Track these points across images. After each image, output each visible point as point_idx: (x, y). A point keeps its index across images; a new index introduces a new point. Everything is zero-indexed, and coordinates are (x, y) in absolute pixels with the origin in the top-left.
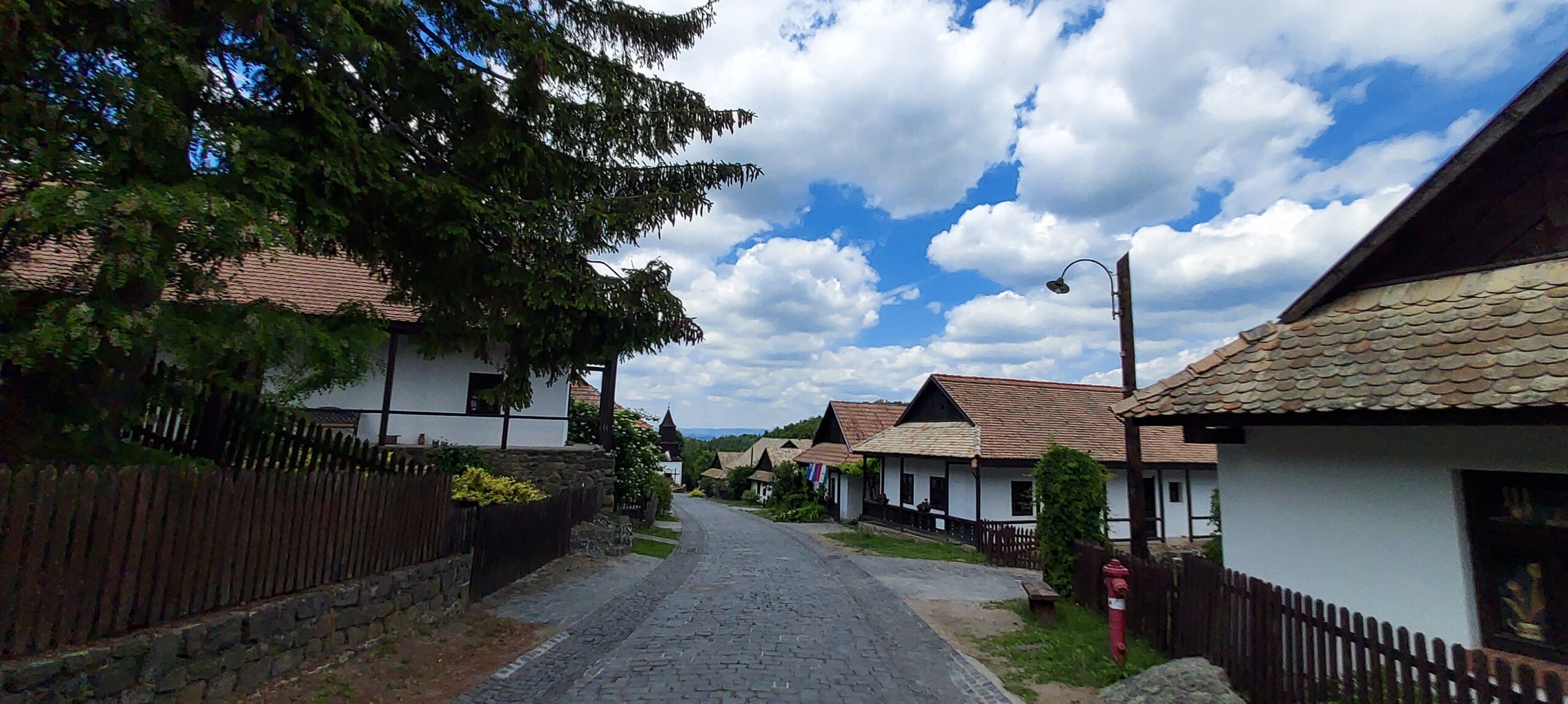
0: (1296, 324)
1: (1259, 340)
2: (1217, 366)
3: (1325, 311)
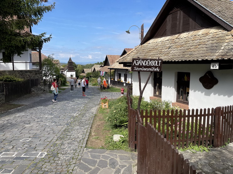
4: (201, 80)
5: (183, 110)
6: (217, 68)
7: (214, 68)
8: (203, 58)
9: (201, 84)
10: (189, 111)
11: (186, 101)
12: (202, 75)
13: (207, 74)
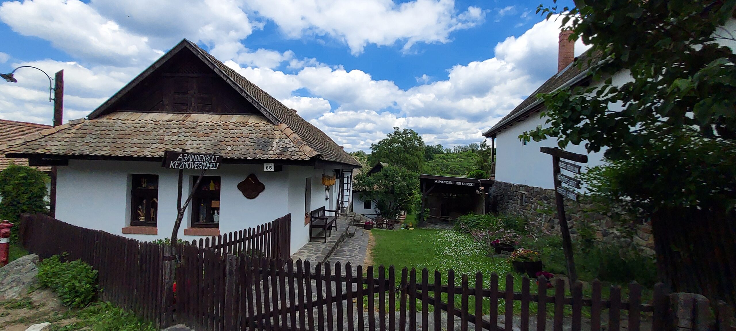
0: (92, 121)
1: (75, 125)
2: (54, 133)
3: (103, 117)
4: (241, 187)
5: (210, 238)
6: (273, 170)
7: (269, 170)
8: (254, 156)
9: (240, 193)
10: (220, 237)
11: (211, 223)
12: (243, 180)
13: (250, 179)
